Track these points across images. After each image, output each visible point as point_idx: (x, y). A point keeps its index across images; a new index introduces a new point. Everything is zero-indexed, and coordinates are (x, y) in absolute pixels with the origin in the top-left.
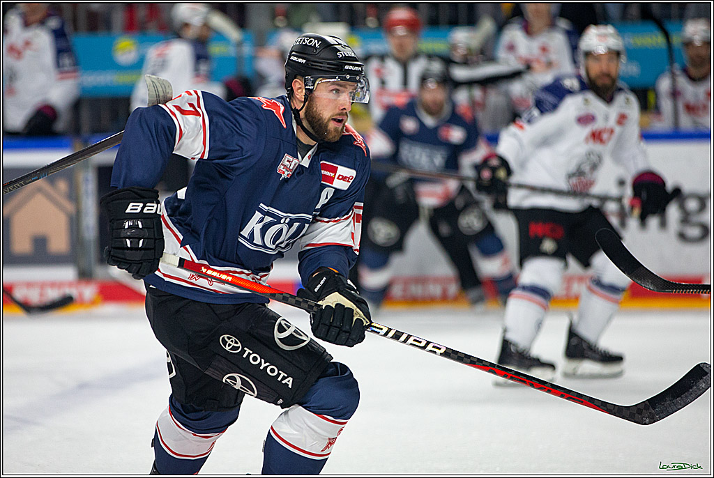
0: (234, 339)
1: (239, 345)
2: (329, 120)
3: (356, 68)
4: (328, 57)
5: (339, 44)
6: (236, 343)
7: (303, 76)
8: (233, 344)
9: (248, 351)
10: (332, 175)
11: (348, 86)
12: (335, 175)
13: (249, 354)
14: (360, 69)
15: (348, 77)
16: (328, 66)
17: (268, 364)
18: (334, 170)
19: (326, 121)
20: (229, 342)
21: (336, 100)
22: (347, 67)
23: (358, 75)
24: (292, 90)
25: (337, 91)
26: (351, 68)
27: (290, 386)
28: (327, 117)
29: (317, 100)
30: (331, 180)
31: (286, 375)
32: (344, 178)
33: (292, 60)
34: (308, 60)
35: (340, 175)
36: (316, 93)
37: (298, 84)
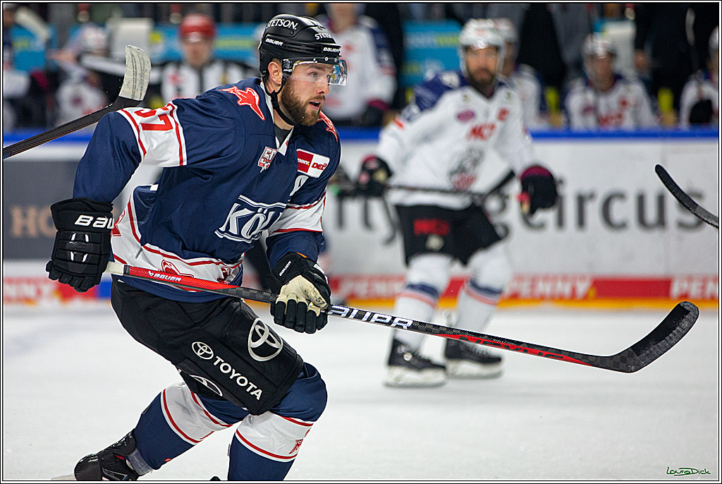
0: (206, 346)
1: (212, 352)
2: (306, 104)
3: (334, 50)
4: (307, 39)
5: (316, 26)
6: (208, 350)
7: (280, 59)
8: (205, 351)
9: (219, 359)
10: (307, 163)
11: (326, 69)
12: (310, 163)
13: (220, 363)
14: (337, 50)
15: (327, 59)
16: (307, 48)
17: (238, 374)
18: (309, 158)
19: (304, 104)
20: (201, 348)
21: (314, 83)
22: (325, 49)
23: (335, 57)
24: (268, 73)
25: (315, 74)
26: (329, 50)
27: (258, 398)
28: (305, 101)
29: (295, 83)
30: (306, 168)
31: (256, 387)
32: (318, 166)
33: (268, 43)
34: (285, 43)
35: (315, 164)
36: (293, 77)
37: (274, 67)
